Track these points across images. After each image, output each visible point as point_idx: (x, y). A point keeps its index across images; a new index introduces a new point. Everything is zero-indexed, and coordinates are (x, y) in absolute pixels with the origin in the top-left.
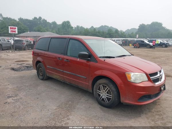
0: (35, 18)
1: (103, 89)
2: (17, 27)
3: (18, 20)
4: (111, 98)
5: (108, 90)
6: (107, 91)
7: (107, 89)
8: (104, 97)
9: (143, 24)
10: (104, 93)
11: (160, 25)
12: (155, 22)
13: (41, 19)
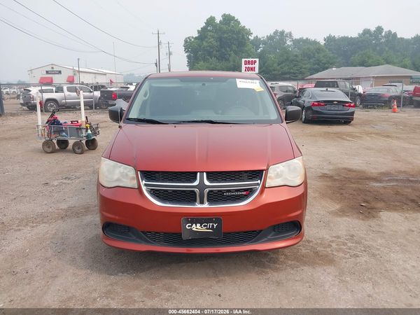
0: (366, 32)
2: (257, 60)
3: (322, 42)
13: (381, 33)
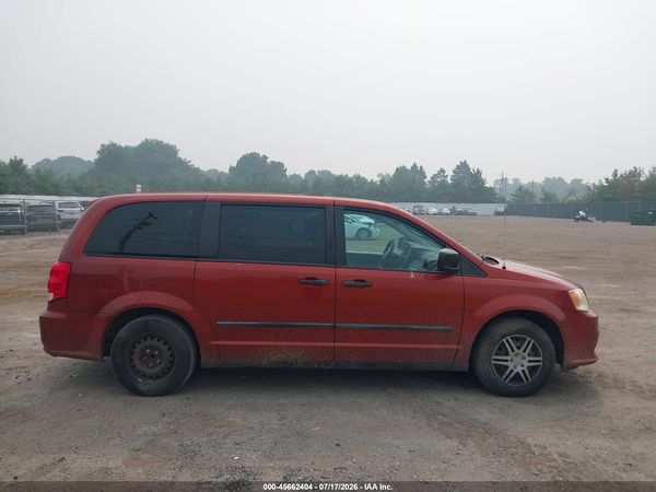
1: (515, 349)
4: (541, 364)
5: (530, 346)
6: (528, 350)
7: (529, 344)
8: (519, 369)
9: (113, 145)
10: (518, 359)
11: (170, 151)
12: (152, 141)
